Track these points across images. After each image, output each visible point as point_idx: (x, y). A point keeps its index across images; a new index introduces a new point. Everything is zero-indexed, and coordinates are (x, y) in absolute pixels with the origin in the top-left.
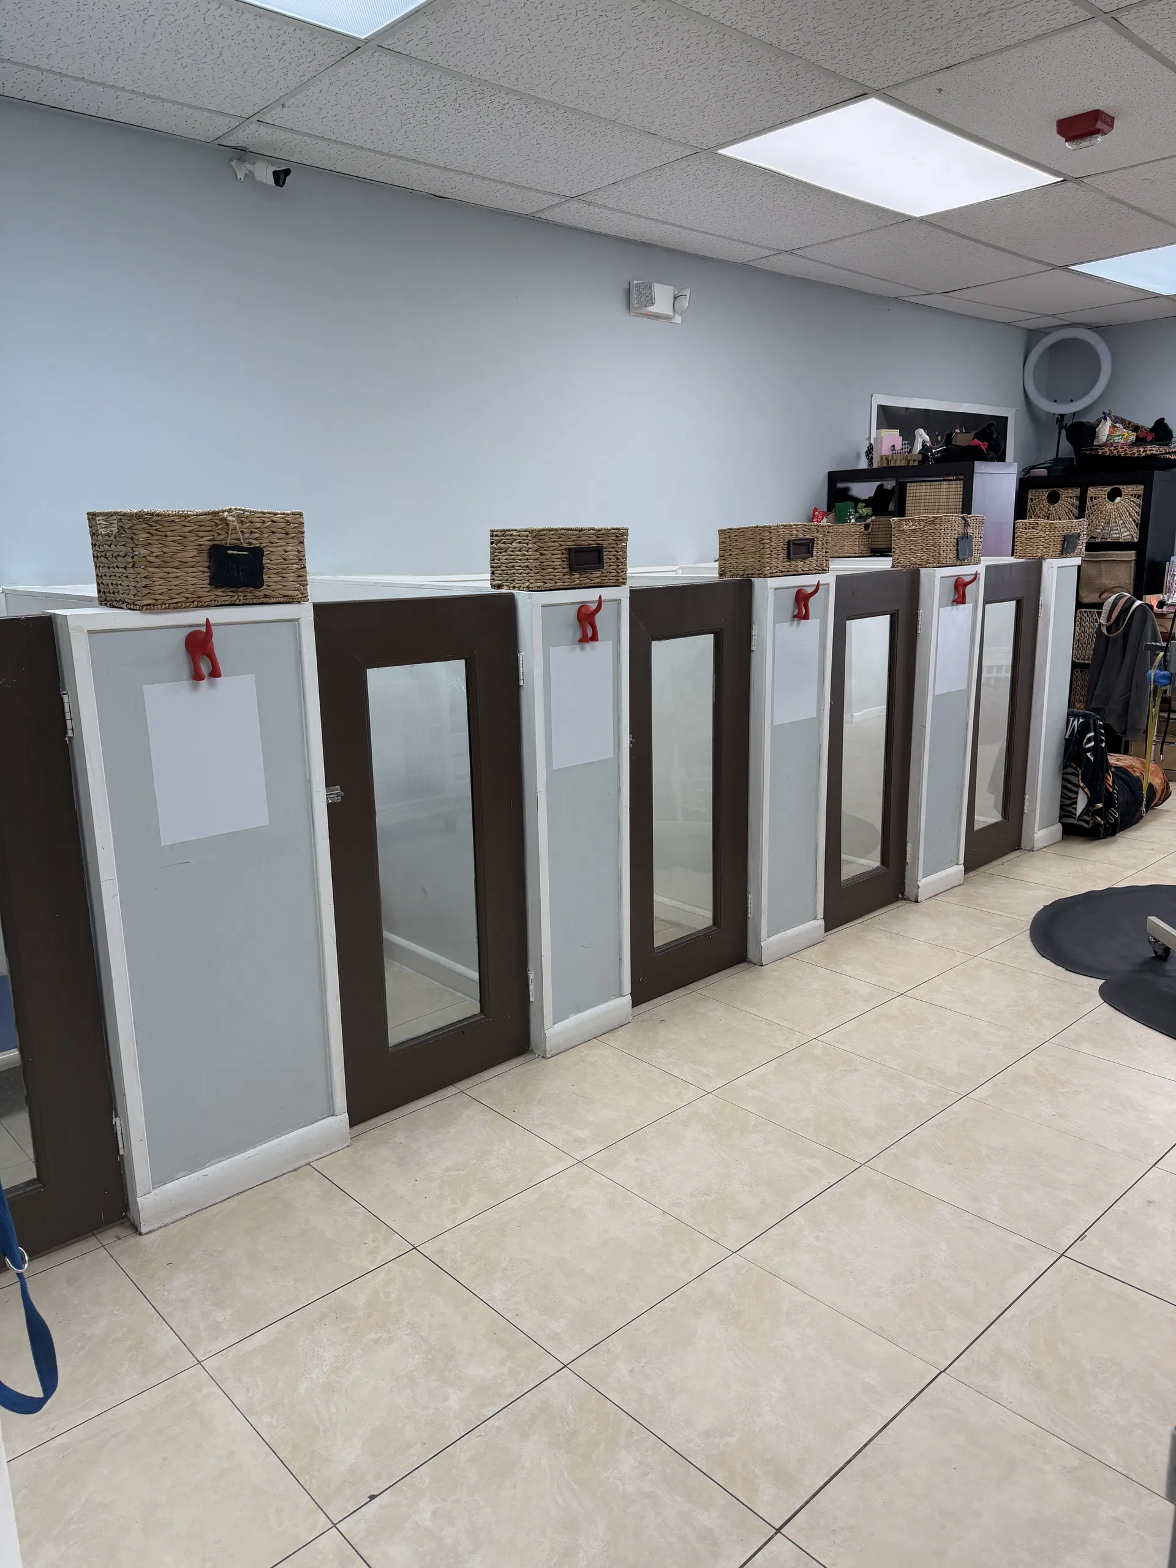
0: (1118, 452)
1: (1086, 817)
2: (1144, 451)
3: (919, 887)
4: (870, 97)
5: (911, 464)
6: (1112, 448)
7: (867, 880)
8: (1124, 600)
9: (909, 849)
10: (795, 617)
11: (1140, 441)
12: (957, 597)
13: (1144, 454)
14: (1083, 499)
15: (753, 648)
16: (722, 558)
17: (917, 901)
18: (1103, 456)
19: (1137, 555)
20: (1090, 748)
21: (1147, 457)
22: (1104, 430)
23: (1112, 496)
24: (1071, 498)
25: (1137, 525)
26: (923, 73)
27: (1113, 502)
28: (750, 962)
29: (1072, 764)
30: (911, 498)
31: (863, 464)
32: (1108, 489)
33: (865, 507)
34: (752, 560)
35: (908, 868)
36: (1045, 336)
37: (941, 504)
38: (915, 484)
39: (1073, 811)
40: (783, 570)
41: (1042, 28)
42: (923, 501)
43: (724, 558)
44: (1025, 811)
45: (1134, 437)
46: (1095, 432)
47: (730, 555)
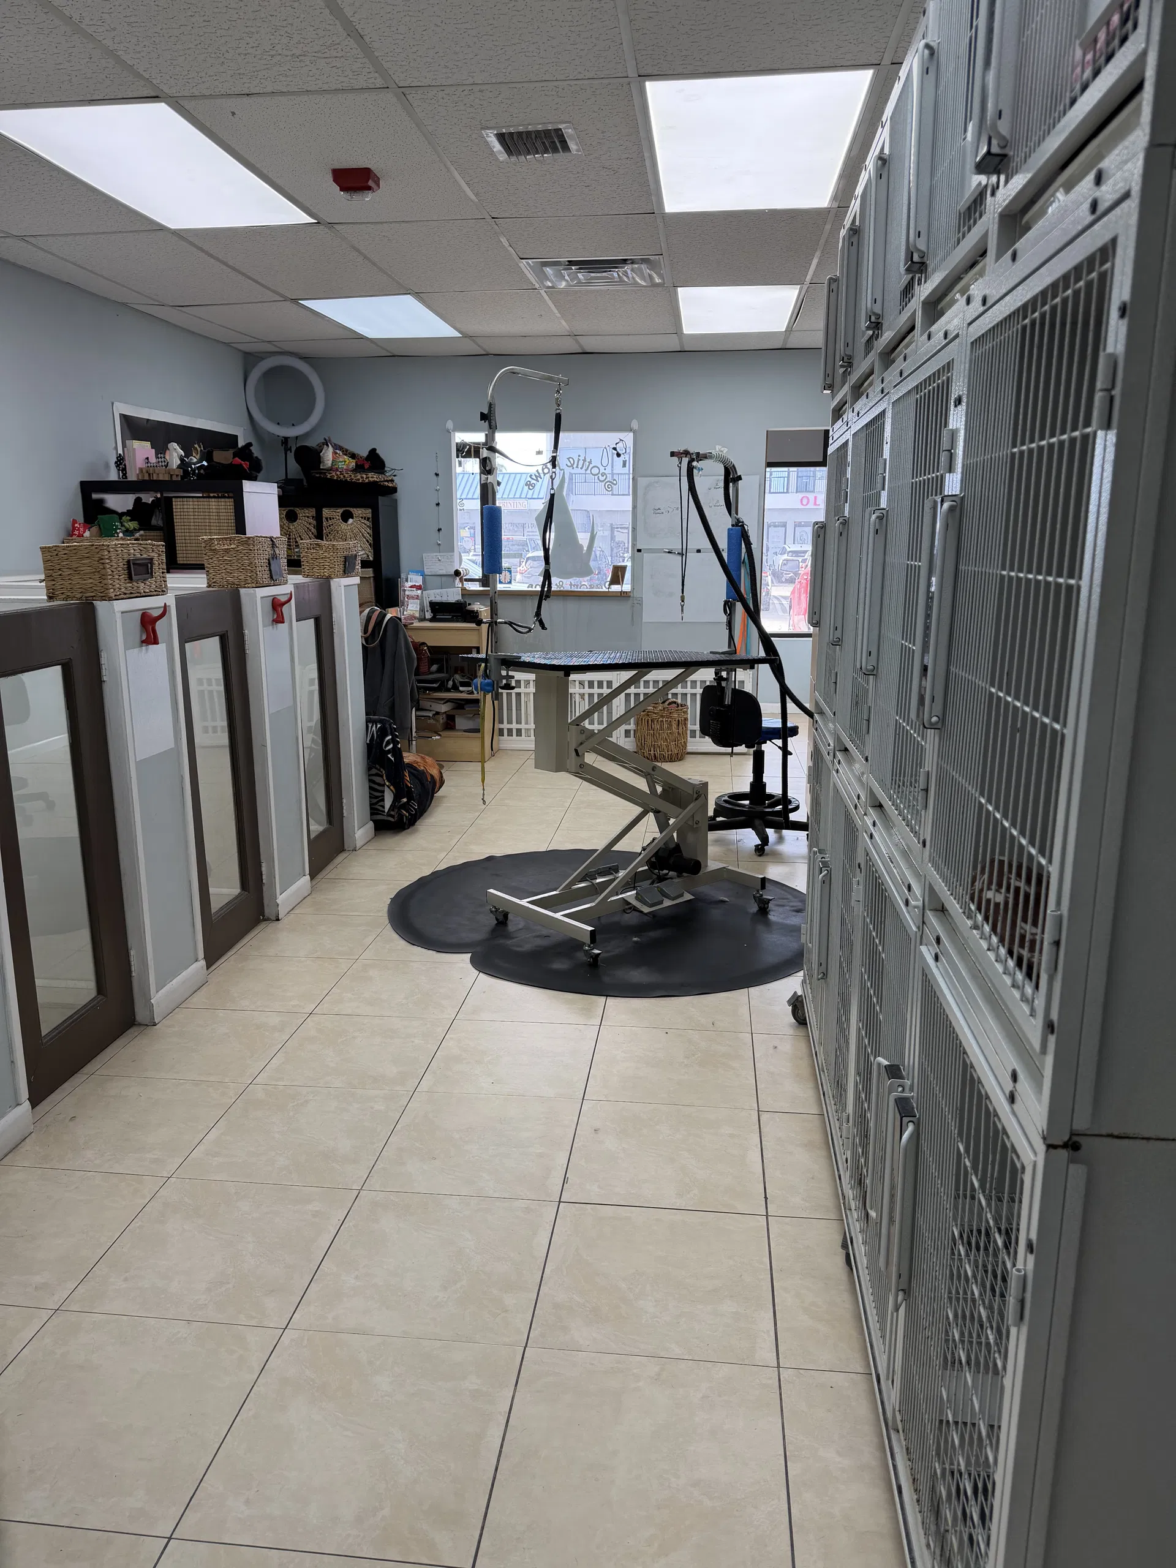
0: (344, 476)
1: (392, 813)
2: (367, 478)
3: (278, 905)
4: (161, 102)
5: (174, 478)
6: (338, 473)
7: (233, 907)
8: (376, 613)
9: (264, 869)
10: (143, 642)
11: (359, 468)
12: (275, 617)
13: (367, 481)
14: (319, 518)
15: (105, 678)
16: (49, 578)
17: (278, 920)
18: (331, 480)
19: (374, 572)
20: (389, 750)
21: (370, 483)
22: (328, 456)
23: (346, 517)
24: (308, 517)
25: (370, 545)
26: (222, 93)
27: (346, 522)
28: (140, 1025)
29: (377, 766)
30: (179, 514)
31: (113, 475)
32: (341, 511)
33: (131, 521)
34: (91, 581)
35: (265, 889)
36: (261, 361)
37: (212, 521)
38: (181, 499)
39: (381, 808)
40: (126, 592)
41: (343, 84)
42: (192, 517)
43: (52, 578)
44: (345, 815)
45: (354, 464)
46: (319, 457)
47: (60, 575)
